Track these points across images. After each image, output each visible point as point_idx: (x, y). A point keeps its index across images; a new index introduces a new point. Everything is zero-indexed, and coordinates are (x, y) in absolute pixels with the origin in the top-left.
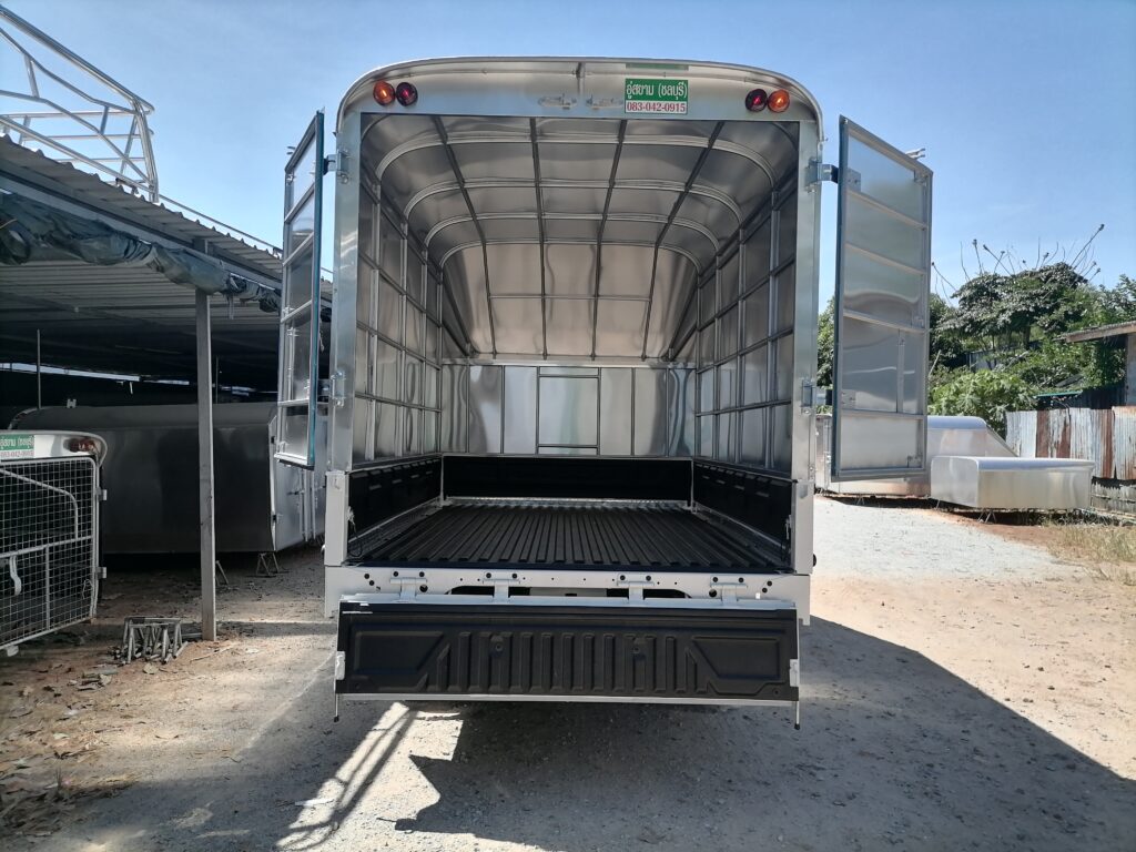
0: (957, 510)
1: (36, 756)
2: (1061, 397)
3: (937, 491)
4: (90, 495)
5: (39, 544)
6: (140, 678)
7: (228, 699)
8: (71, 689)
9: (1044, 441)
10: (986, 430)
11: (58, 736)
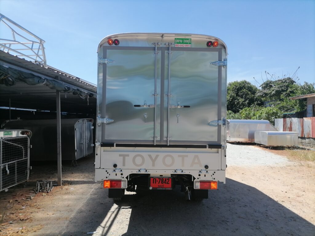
0: (262, 146)
1: (15, 220)
2: (289, 114)
3: (256, 141)
4: (27, 147)
5: (14, 160)
6: (41, 197)
7: (66, 203)
8: (23, 201)
9: (285, 127)
10: (269, 124)
11: (20, 214)
